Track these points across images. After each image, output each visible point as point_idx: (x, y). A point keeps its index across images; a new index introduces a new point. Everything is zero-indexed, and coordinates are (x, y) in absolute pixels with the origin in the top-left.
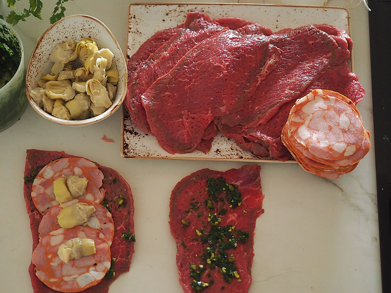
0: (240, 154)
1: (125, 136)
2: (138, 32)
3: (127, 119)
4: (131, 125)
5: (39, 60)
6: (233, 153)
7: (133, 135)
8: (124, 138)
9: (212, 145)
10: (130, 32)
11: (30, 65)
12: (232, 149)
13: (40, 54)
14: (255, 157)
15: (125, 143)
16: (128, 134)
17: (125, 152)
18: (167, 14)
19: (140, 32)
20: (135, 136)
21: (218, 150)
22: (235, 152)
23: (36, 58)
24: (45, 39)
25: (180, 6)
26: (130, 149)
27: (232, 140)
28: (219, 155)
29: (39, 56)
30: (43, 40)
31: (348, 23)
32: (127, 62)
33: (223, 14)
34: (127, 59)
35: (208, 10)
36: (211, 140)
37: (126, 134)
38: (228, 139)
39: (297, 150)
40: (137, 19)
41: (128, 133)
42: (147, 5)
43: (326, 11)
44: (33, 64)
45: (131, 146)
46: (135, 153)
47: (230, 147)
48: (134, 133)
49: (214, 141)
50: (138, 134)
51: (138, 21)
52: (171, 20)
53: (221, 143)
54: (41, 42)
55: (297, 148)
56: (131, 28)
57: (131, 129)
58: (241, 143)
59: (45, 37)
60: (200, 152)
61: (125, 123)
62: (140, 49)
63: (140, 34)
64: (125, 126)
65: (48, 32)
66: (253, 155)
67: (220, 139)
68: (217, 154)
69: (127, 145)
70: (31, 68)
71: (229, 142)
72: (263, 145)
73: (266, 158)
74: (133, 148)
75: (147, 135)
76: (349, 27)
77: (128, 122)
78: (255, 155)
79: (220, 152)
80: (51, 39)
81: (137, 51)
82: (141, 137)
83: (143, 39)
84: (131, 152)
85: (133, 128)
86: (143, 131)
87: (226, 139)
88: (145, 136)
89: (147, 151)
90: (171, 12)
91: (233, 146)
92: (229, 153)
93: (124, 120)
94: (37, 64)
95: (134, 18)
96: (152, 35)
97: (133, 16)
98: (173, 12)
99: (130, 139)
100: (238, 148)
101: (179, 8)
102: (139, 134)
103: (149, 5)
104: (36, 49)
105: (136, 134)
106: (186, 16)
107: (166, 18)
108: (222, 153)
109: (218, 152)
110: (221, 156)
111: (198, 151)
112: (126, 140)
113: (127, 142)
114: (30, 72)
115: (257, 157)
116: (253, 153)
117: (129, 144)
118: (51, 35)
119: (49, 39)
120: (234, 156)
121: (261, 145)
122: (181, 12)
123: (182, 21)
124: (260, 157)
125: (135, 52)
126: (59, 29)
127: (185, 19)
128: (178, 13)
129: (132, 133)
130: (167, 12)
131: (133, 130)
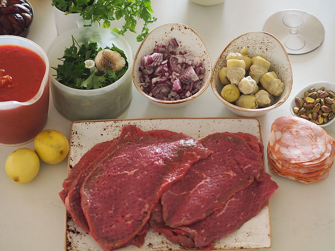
0: (170, 247)
1: (68, 236)
2: (80, 145)
3: (70, 220)
4: (73, 225)
5: (224, 61)
6: (163, 246)
7: (76, 234)
8: (67, 237)
9: (145, 240)
10: (72, 146)
11: (217, 63)
12: (163, 243)
13: (225, 56)
14: (182, 248)
15: (68, 242)
16: (71, 234)
17: (68, 249)
18: (105, 130)
19: (81, 145)
20: (77, 235)
21: (150, 244)
22: (166, 245)
23: (222, 59)
24: (232, 46)
25: (115, 122)
26: (73, 246)
27: (163, 234)
28: (151, 248)
29: (225, 58)
30: (230, 46)
31: (259, 130)
32: (70, 171)
33: (153, 127)
34: (70, 168)
35: (139, 124)
36: (144, 235)
37: (69, 233)
38: (160, 234)
39: (294, 173)
40: (78, 135)
41: (71, 232)
42: (87, 123)
43: (240, 121)
44: (219, 63)
45: (73, 244)
46: (77, 250)
47: (161, 241)
48: (76, 232)
49: (147, 236)
50: (79, 233)
51: (80, 136)
52: (108, 134)
53: (153, 237)
54: (228, 48)
55: (293, 171)
56: (73, 142)
57: (73, 229)
58: (170, 237)
59: (232, 44)
60: (135, 246)
61: (68, 224)
62: (81, 159)
63: (82, 147)
64: (68, 226)
65: (235, 41)
66: (181, 247)
67: (152, 234)
68: (149, 247)
69: (70, 243)
70: (217, 65)
71: (160, 237)
72: (189, 236)
73: (192, 249)
74: (75, 245)
75: (87, 233)
76: (260, 134)
77: (70, 223)
78: (183, 246)
79: (152, 245)
80: (236, 46)
81: (79, 161)
82: (83, 236)
83: (84, 151)
84: (74, 249)
85: (75, 228)
86: (84, 230)
87: (158, 234)
88: (86, 234)
89: (88, 248)
90: (108, 127)
91: (163, 240)
92: (160, 246)
93: (67, 221)
94: (222, 63)
95: (76, 133)
96: (92, 148)
97: (75, 132)
98: (110, 127)
99: (72, 237)
100: (168, 241)
101: (115, 123)
102: (81, 233)
103: (89, 123)
104: (223, 52)
105: (78, 233)
106: (121, 130)
107: (104, 133)
108: (154, 247)
109: (151, 246)
110: (153, 249)
111: (133, 246)
112: (69, 239)
113: (70, 240)
114: (216, 68)
115: (185, 249)
116: (181, 245)
117: (71, 242)
118: (236, 43)
119: (235, 46)
120: (164, 248)
121: (188, 237)
122: (116, 127)
123: (117, 134)
124: (187, 248)
125: (77, 162)
126: (244, 40)
127: (120, 133)
128: (114, 128)
129: (74, 233)
130: (105, 128)
131: (75, 230)
